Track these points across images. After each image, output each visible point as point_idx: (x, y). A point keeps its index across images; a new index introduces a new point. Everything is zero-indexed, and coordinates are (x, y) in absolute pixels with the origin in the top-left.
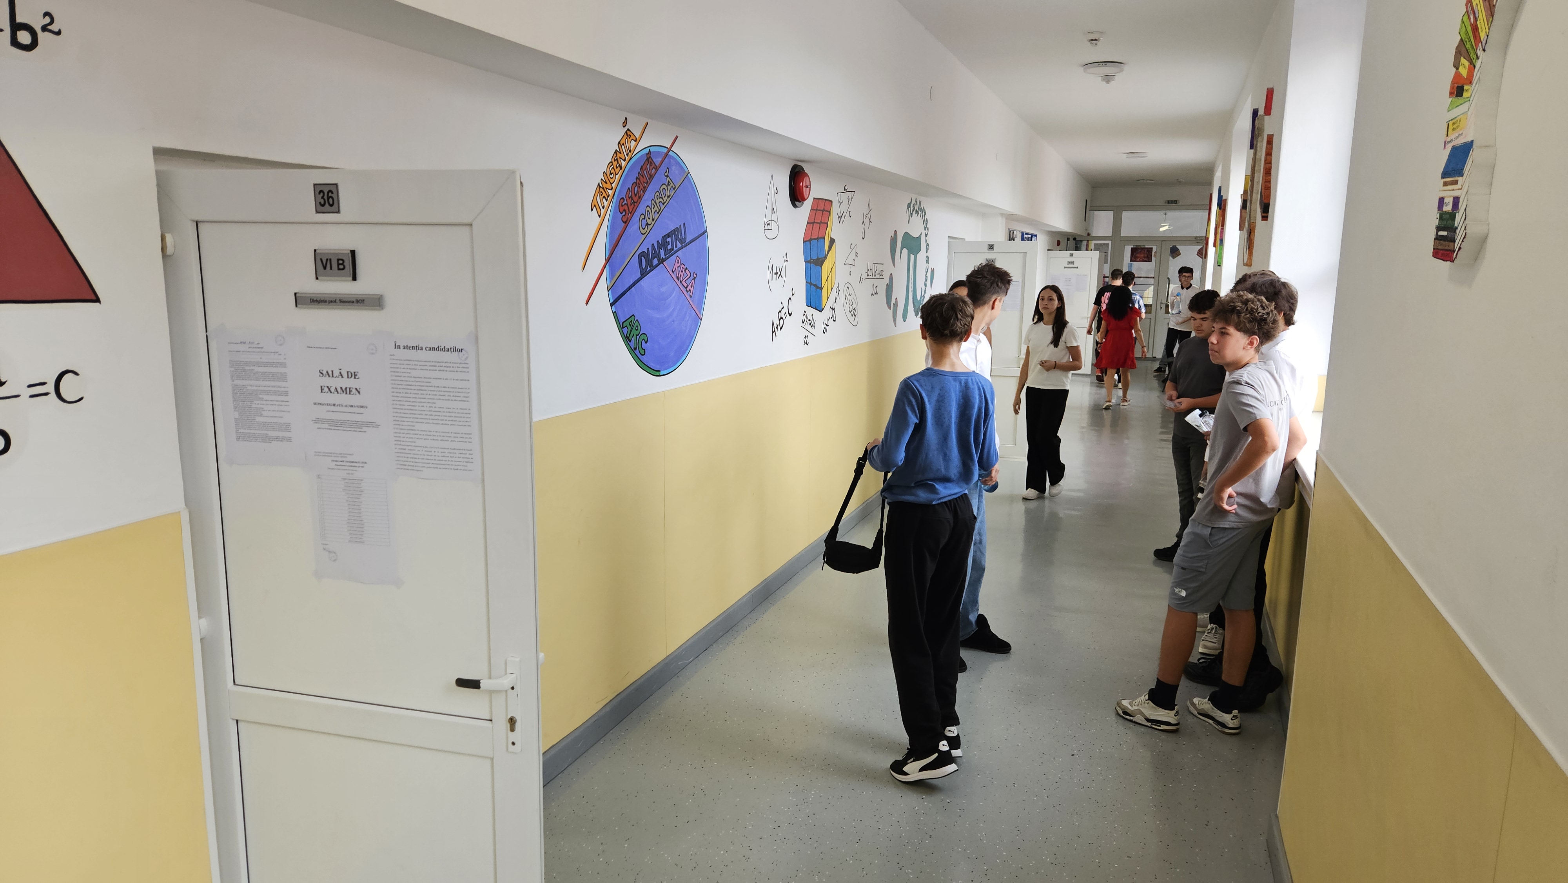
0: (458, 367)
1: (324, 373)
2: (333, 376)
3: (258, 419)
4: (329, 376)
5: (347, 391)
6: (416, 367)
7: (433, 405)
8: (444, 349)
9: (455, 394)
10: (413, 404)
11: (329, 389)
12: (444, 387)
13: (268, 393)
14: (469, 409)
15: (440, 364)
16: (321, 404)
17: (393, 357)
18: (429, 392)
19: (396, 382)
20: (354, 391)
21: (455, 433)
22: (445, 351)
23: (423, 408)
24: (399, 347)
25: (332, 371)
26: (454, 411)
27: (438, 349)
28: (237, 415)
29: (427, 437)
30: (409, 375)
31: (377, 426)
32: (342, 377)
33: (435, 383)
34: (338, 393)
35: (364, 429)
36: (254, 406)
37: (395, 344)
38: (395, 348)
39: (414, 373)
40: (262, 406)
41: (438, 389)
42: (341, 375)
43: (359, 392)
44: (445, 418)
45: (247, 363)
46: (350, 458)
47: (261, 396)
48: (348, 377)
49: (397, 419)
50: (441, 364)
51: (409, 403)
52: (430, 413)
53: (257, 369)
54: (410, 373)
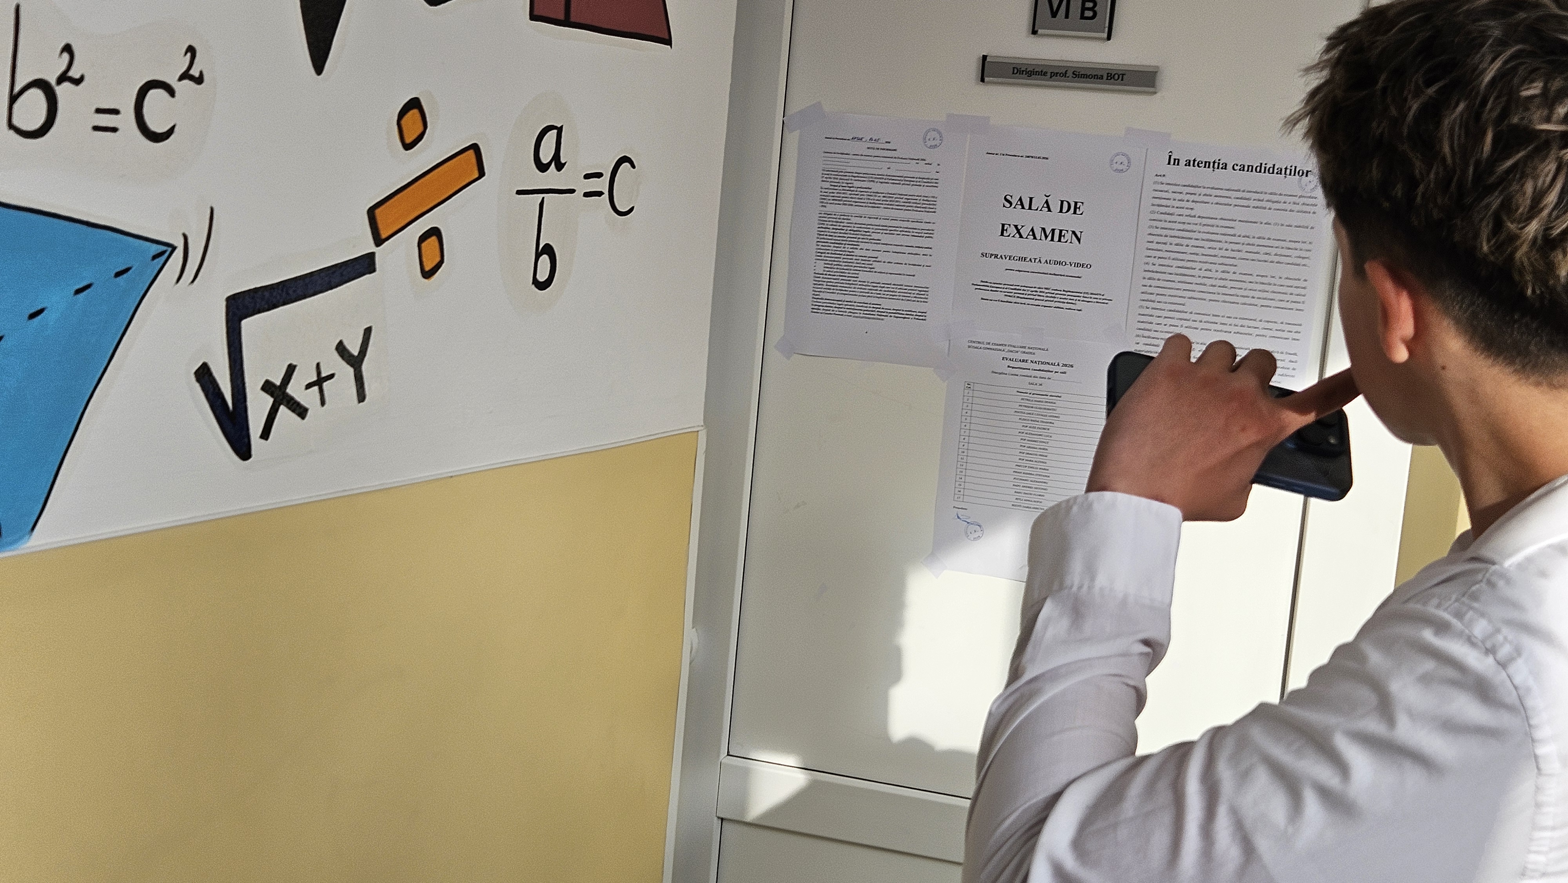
0: (1294, 203)
1: (1015, 201)
2: (1030, 208)
3: (863, 276)
4: (1023, 208)
5: (1055, 235)
6: (1206, 199)
7: (1232, 269)
8: (1272, 170)
9: (1279, 251)
10: (1189, 264)
11: (1018, 231)
12: (1259, 238)
13: (891, 231)
14: (1305, 280)
15: (1257, 196)
16: (996, 256)
17: (1160, 179)
18: (1226, 246)
19: (1159, 224)
20: (1068, 236)
21: (1268, 322)
22: (1273, 173)
23: (1208, 274)
24: (1177, 162)
25: (1031, 199)
26: (1273, 281)
27: (1260, 169)
28: (820, 267)
29: (1208, 326)
30: (1188, 212)
31: (1106, 301)
32: (1049, 210)
33: (1241, 229)
34: (1035, 238)
35: (1079, 305)
36: (857, 252)
37: (1170, 156)
38: (1169, 163)
39: (1199, 210)
40: (875, 254)
41: (1247, 240)
42: (1048, 207)
43: (1079, 240)
44: (1252, 293)
45: (858, 176)
46: (1039, 356)
47: (875, 236)
48: (1061, 211)
49: (1150, 290)
50: (1261, 196)
51: (1181, 264)
52: (1222, 283)
53: (876, 187)
54: (1192, 209)
